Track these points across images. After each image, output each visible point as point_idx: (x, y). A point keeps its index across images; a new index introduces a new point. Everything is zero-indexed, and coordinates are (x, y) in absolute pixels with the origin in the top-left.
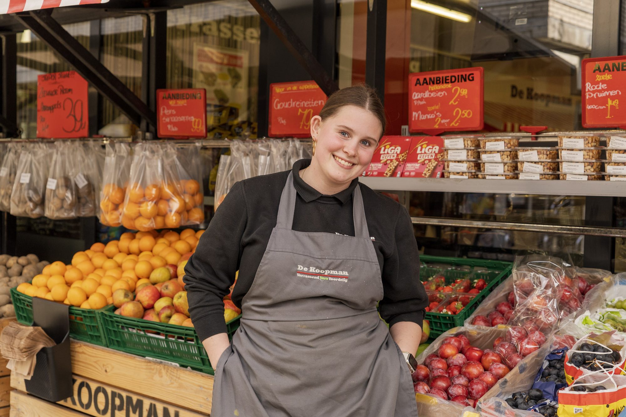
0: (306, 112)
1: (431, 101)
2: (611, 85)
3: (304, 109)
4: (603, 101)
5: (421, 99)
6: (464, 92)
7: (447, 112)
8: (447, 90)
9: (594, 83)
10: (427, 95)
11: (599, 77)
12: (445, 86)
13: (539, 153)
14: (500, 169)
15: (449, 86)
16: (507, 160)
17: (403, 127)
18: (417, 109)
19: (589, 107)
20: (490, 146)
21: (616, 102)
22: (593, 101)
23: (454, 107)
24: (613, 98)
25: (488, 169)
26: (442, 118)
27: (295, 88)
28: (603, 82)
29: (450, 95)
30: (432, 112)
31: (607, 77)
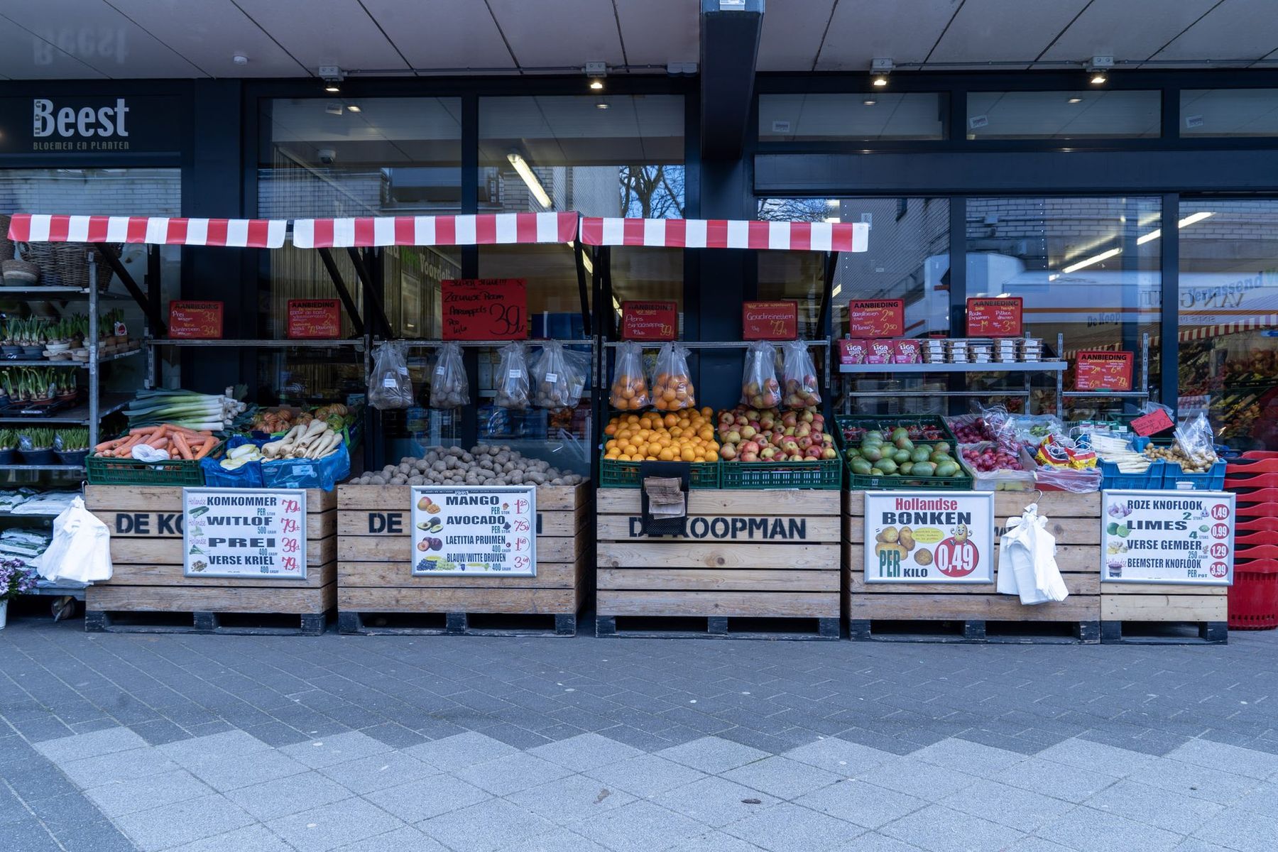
0: (778, 323)
1: (866, 318)
2: (983, 313)
3: (776, 320)
4: (979, 322)
5: (859, 317)
6: (891, 313)
7: (878, 325)
8: (880, 312)
9: (974, 311)
10: (863, 314)
11: (977, 309)
12: (877, 309)
13: (987, 348)
14: (963, 358)
15: (880, 309)
16: (966, 353)
17: (847, 334)
18: (857, 323)
19: (970, 325)
20: (956, 345)
21: (986, 323)
22: (973, 322)
23: (884, 322)
24: (985, 320)
25: (956, 358)
26: (876, 329)
27: (766, 305)
28: (979, 311)
29: (881, 315)
30: (868, 325)
31: (982, 309)
